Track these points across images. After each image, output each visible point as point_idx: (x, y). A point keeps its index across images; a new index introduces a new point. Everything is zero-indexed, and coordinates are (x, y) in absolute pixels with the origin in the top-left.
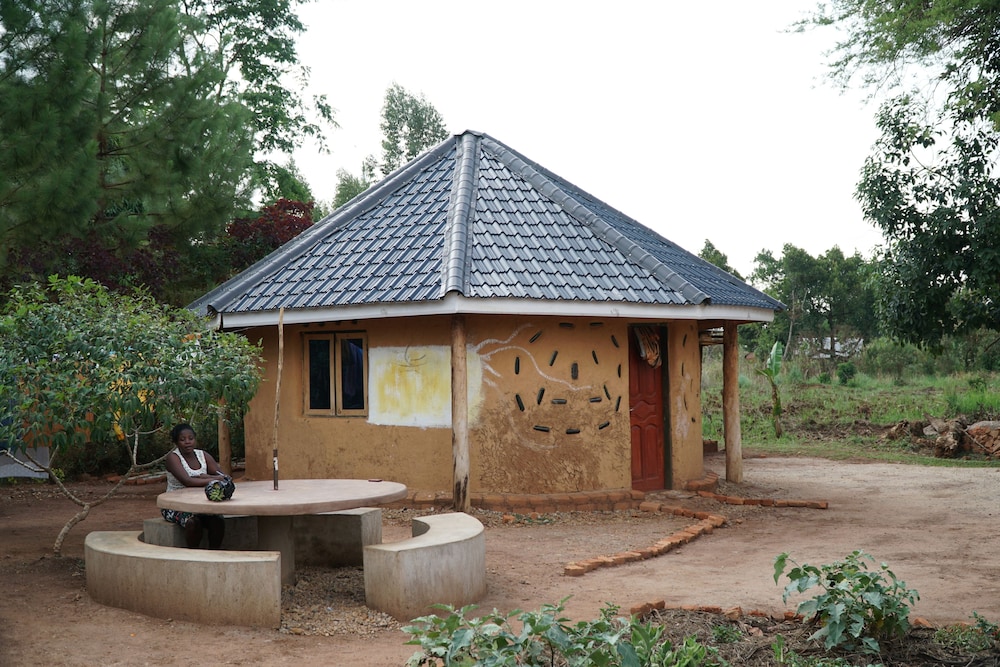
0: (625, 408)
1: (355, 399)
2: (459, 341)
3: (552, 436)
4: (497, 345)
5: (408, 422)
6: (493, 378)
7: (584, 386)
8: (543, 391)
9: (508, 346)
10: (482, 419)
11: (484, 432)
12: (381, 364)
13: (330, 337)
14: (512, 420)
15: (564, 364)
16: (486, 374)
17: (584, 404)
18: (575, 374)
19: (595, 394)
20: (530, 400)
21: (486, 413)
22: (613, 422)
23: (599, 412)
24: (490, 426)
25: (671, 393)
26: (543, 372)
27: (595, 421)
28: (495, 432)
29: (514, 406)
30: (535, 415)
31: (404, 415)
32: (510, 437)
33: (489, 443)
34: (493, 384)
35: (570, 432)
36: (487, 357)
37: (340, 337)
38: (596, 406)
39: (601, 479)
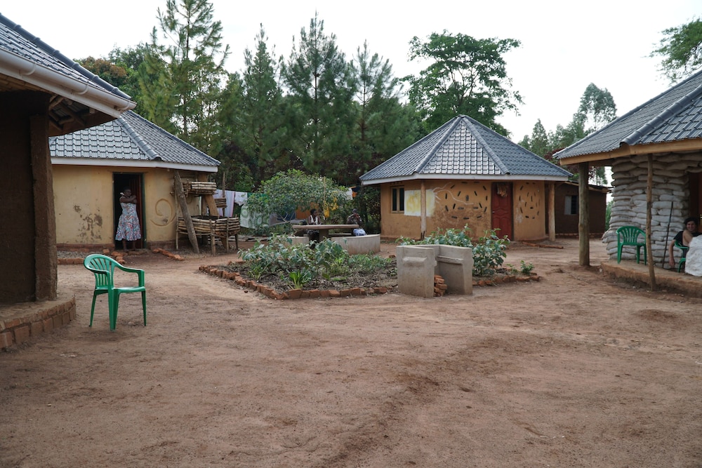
0: (489, 211)
1: (402, 208)
2: (423, 188)
3: (458, 220)
4: (439, 190)
5: (414, 215)
6: (439, 200)
7: (470, 203)
8: (455, 205)
9: (443, 190)
10: (435, 213)
11: (435, 218)
12: (408, 195)
13: (397, 188)
14: (444, 214)
15: (463, 195)
16: (436, 198)
17: (470, 209)
18: (467, 198)
19: (475, 206)
20: (450, 208)
21: (436, 212)
22: (483, 215)
23: (477, 212)
24: (437, 216)
25: (514, 206)
26: (455, 198)
27: (475, 215)
28: (438, 218)
29: (445, 209)
30: (452, 212)
31: (413, 212)
32: (443, 219)
33: (437, 221)
34: (438, 202)
35: (465, 218)
36: (436, 193)
37: (399, 187)
38: (476, 210)
39: (477, 235)
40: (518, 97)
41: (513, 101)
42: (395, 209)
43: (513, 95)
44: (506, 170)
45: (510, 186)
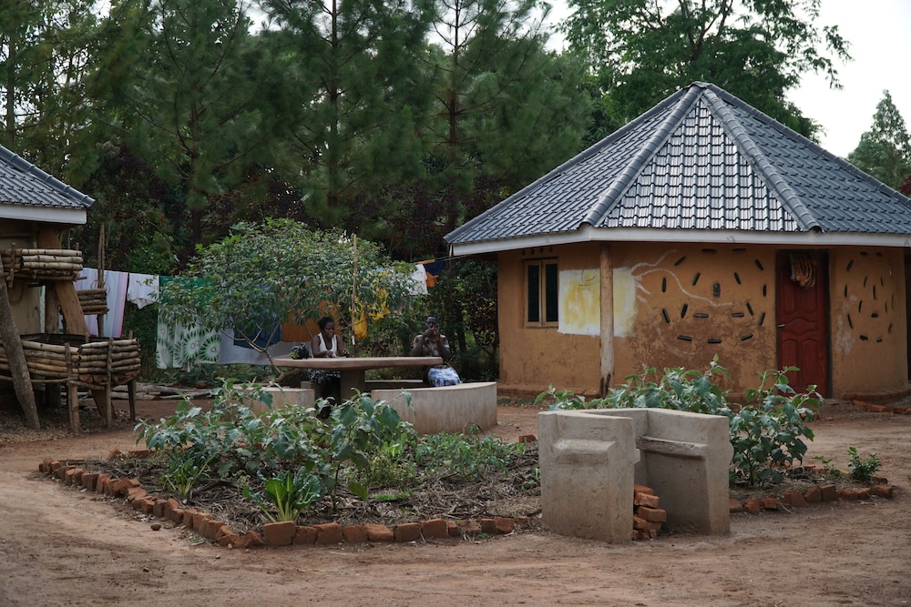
0: (770, 322)
1: (553, 315)
2: (605, 263)
3: (694, 345)
4: (646, 268)
5: (583, 332)
6: (644, 295)
7: (725, 303)
8: (685, 308)
9: (656, 269)
10: (635, 329)
11: (636, 339)
12: (567, 284)
13: (539, 263)
14: (659, 330)
15: (706, 283)
16: (639, 291)
17: (724, 318)
18: (717, 290)
19: (736, 310)
20: (675, 314)
21: (640, 324)
22: (756, 334)
23: (741, 325)
24: (641, 335)
25: (832, 313)
26: (686, 290)
27: (736, 333)
28: (645, 339)
29: (660, 319)
30: (679, 327)
31: (581, 325)
32: (657, 344)
33: (641, 349)
34: (643, 300)
35: (712, 342)
36: (639, 277)
37: (546, 262)
38: (738, 320)
39: (742, 383)
40: (836, 42)
41: (823, 49)
42: (534, 316)
43: (822, 35)
44: (812, 220)
45: (821, 259)
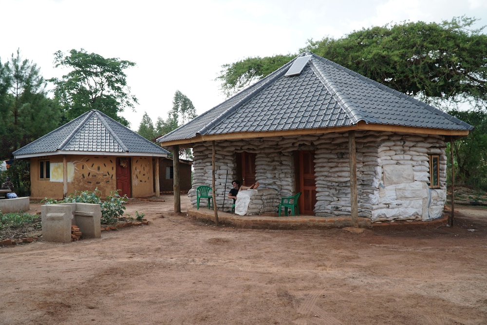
0: (114, 177)
1: (48, 176)
2: (64, 161)
3: (92, 184)
4: (78, 162)
5: (58, 181)
6: (77, 170)
7: (101, 172)
8: (89, 173)
9: (81, 163)
10: (74, 180)
11: (74, 183)
12: (53, 166)
13: (44, 161)
14: (81, 180)
15: (95, 166)
16: (75, 169)
17: (101, 176)
18: (99, 169)
19: (105, 174)
20: (86, 175)
21: (75, 179)
22: (110, 181)
24: (76, 181)
25: (132, 174)
26: (89, 168)
27: (105, 181)
28: (77, 183)
29: (82, 177)
30: (87, 179)
31: (57, 179)
32: (81, 184)
33: (76, 186)
34: (77, 172)
35: (97, 183)
36: (75, 165)
37: (46, 161)
38: (105, 177)
39: (106, 194)
40: (135, 100)
41: (131, 101)
42: (42, 177)
43: (131, 98)
44: (126, 149)
45: (129, 160)
